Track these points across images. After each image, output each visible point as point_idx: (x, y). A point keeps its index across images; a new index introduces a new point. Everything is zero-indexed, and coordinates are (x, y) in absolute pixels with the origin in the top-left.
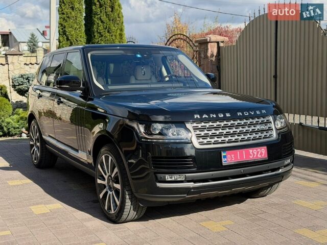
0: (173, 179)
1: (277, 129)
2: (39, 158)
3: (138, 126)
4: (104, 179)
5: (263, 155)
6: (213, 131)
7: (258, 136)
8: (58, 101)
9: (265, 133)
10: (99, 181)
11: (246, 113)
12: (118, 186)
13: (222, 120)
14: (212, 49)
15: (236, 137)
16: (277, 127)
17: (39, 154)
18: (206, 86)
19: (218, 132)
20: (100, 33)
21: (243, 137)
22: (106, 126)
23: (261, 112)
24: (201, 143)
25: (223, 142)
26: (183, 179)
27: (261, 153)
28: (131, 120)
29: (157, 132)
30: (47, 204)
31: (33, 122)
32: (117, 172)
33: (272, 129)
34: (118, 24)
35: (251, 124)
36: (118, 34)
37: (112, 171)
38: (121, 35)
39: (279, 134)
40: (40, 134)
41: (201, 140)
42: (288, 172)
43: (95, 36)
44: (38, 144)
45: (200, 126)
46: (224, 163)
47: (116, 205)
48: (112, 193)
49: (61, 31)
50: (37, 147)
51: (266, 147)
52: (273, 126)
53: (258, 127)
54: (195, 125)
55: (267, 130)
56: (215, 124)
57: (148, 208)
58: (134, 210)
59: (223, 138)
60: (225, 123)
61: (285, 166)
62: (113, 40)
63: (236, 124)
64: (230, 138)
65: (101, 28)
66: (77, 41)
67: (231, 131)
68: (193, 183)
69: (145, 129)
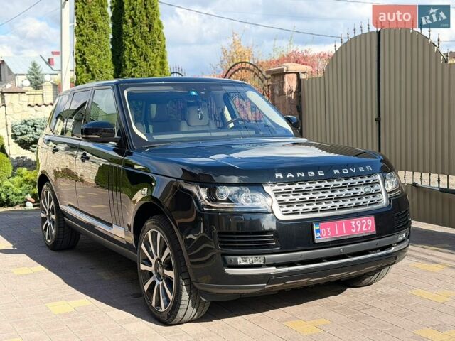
0: (248, 263)
1: (387, 193)
2: (54, 237)
3: (198, 190)
4: (150, 264)
5: (369, 229)
6: (302, 196)
7: (361, 202)
8: (82, 157)
9: (371, 198)
10: (143, 267)
11: (345, 171)
12: (171, 274)
13: (312, 180)
14: (290, 83)
15: (333, 204)
16: (387, 189)
17: (54, 231)
18: (286, 135)
19: (307, 197)
20: (133, 62)
21: (341, 203)
22: (152, 191)
23: (365, 168)
24: (286, 213)
25: (315, 211)
26: (262, 263)
27: (366, 226)
28: (187, 182)
29: (225, 198)
30: (70, 299)
31: (45, 186)
32: (169, 255)
33: (381, 193)
34: (158, 49)
35: (353, 185)
36: (158, 62)
37: (162, 253)
38: (162, 64)
39: (390, 199)
40: (57, 203)
41: (285, 208)
42: (403, 250)
43: (126, 66)
44: (53, 217)
45: (283, 188)
46: (317, 240)
47: (168, 300)
48: (163, 284)
49: (79, 59)
50: (52, 221)
51: (373, 217)
52: (381, 187)
53: (362, 190)
54: (276, 187)
55: (374, 193)
56: (304, 187)
57: (213, 303)
58: (193, 306)
59: (315, 206)
60: (317, 184)
61: (398, 243)
62: (152, 71)
63: (332, 186)
64: (324, 205)
65: (135, 54)
66: (101, 72)
67: (326, 195)
68: (275, 268)
69: (208, 194)
